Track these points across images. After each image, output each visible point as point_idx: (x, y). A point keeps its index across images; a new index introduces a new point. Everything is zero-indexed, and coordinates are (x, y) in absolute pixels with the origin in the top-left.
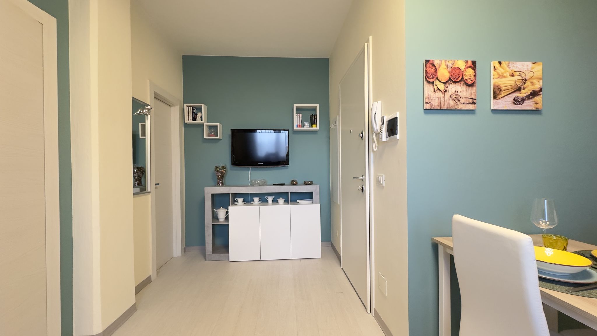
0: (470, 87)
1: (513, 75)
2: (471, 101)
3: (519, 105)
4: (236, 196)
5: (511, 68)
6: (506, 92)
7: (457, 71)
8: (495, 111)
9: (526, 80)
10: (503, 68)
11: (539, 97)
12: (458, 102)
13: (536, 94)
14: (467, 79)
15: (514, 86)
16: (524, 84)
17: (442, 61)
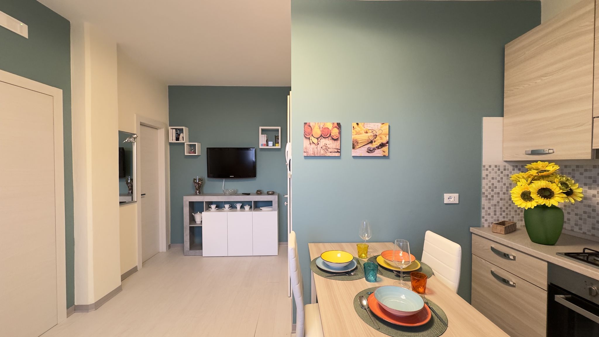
0: (336, 141)
1: (367, 133)
2: (336, 151)
3: (371, 153)
4: (210, 203)
5: (366, 127)
6: (362, 144)
7: (326, 130)
8: (354, 157)
9: (376, 136)
10: (359, 128)
11: (386, 147)
12: (327, 151)
13: (384, 145)
14: (333, 135)
15: (368, 140)
16: (375, 138)
17: (316, 123)
